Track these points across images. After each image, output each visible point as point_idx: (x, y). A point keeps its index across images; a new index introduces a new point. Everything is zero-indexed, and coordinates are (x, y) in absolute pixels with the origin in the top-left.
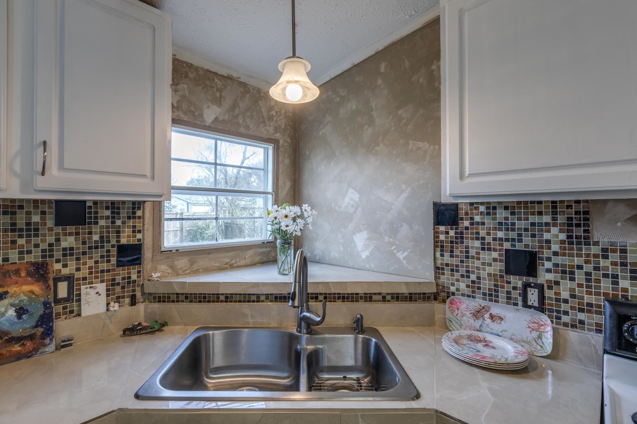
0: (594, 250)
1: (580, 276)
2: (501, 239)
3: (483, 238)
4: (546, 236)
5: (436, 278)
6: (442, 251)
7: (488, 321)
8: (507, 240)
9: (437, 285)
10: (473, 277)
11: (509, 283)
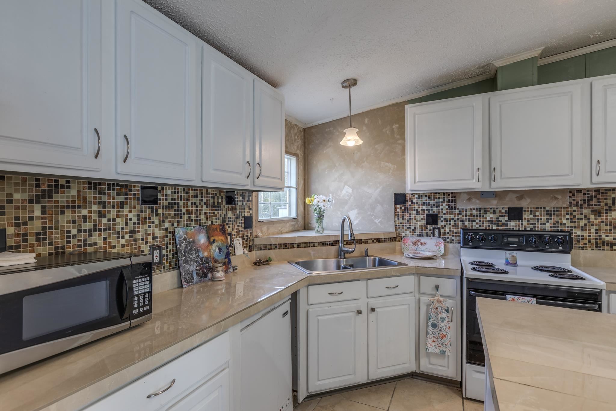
0: (457, 212)
1: (453, 222)
2: (424, 210)
3: (417, 210)
4: (441, 207)
5: (396, 230)
6: (398, 217)
7: (420, 245)
8: (427, 210)
9: (397, 234)
10: (413, 228)
11: (427, 228)
